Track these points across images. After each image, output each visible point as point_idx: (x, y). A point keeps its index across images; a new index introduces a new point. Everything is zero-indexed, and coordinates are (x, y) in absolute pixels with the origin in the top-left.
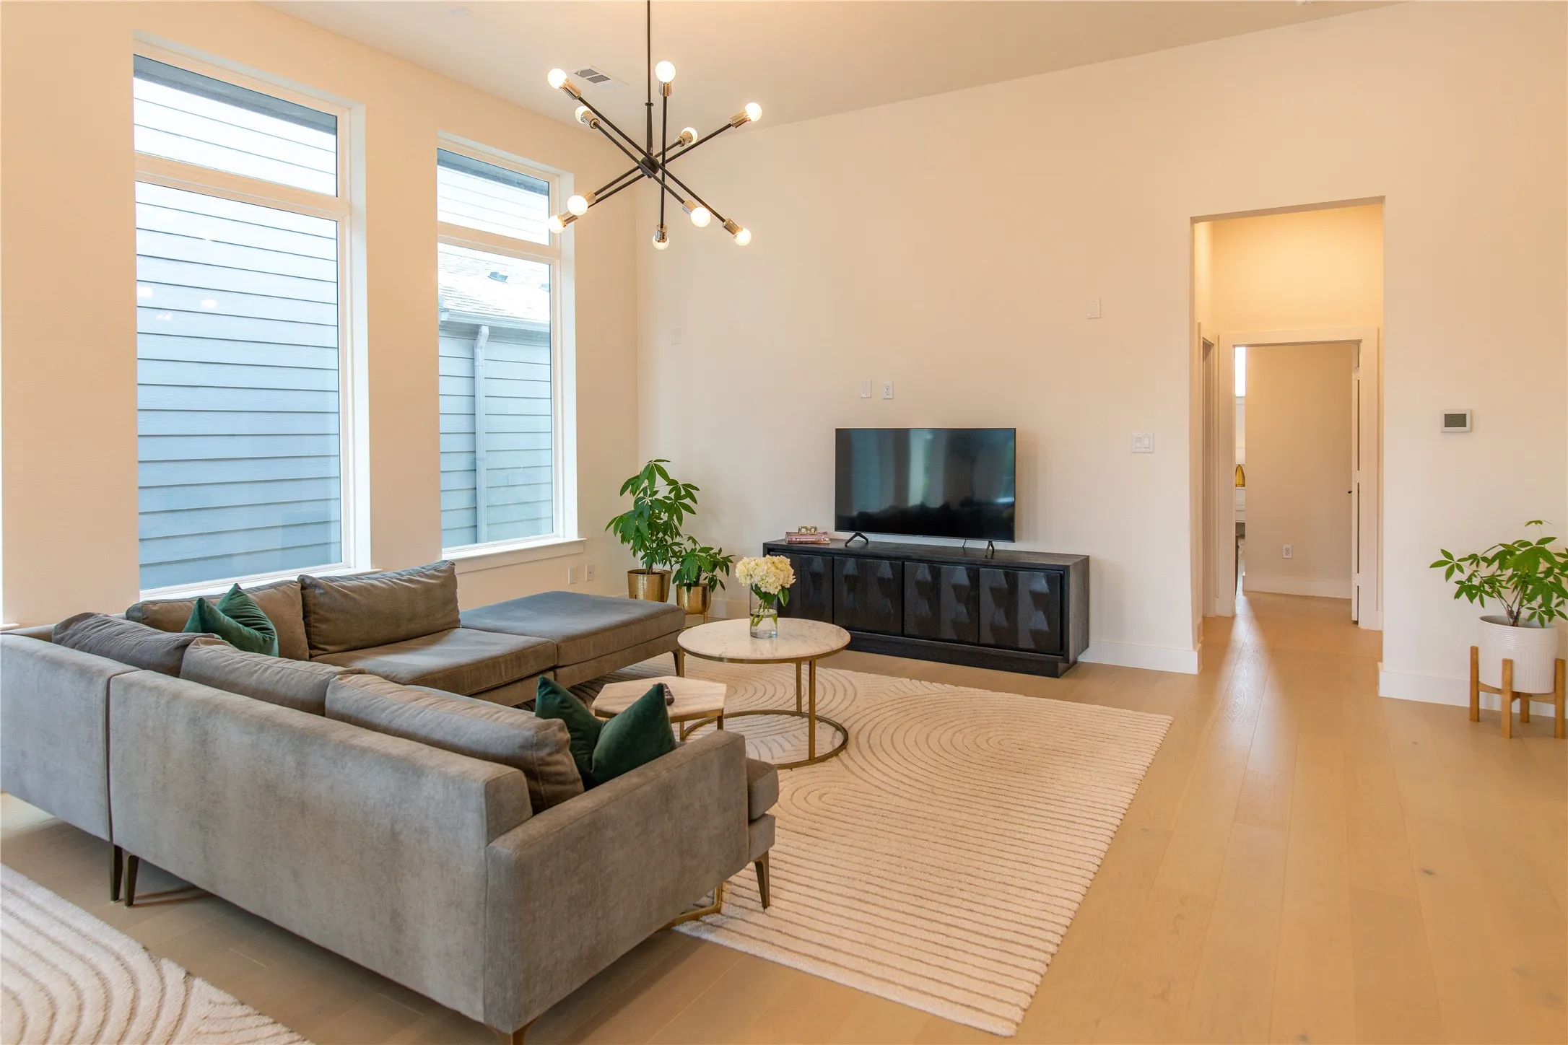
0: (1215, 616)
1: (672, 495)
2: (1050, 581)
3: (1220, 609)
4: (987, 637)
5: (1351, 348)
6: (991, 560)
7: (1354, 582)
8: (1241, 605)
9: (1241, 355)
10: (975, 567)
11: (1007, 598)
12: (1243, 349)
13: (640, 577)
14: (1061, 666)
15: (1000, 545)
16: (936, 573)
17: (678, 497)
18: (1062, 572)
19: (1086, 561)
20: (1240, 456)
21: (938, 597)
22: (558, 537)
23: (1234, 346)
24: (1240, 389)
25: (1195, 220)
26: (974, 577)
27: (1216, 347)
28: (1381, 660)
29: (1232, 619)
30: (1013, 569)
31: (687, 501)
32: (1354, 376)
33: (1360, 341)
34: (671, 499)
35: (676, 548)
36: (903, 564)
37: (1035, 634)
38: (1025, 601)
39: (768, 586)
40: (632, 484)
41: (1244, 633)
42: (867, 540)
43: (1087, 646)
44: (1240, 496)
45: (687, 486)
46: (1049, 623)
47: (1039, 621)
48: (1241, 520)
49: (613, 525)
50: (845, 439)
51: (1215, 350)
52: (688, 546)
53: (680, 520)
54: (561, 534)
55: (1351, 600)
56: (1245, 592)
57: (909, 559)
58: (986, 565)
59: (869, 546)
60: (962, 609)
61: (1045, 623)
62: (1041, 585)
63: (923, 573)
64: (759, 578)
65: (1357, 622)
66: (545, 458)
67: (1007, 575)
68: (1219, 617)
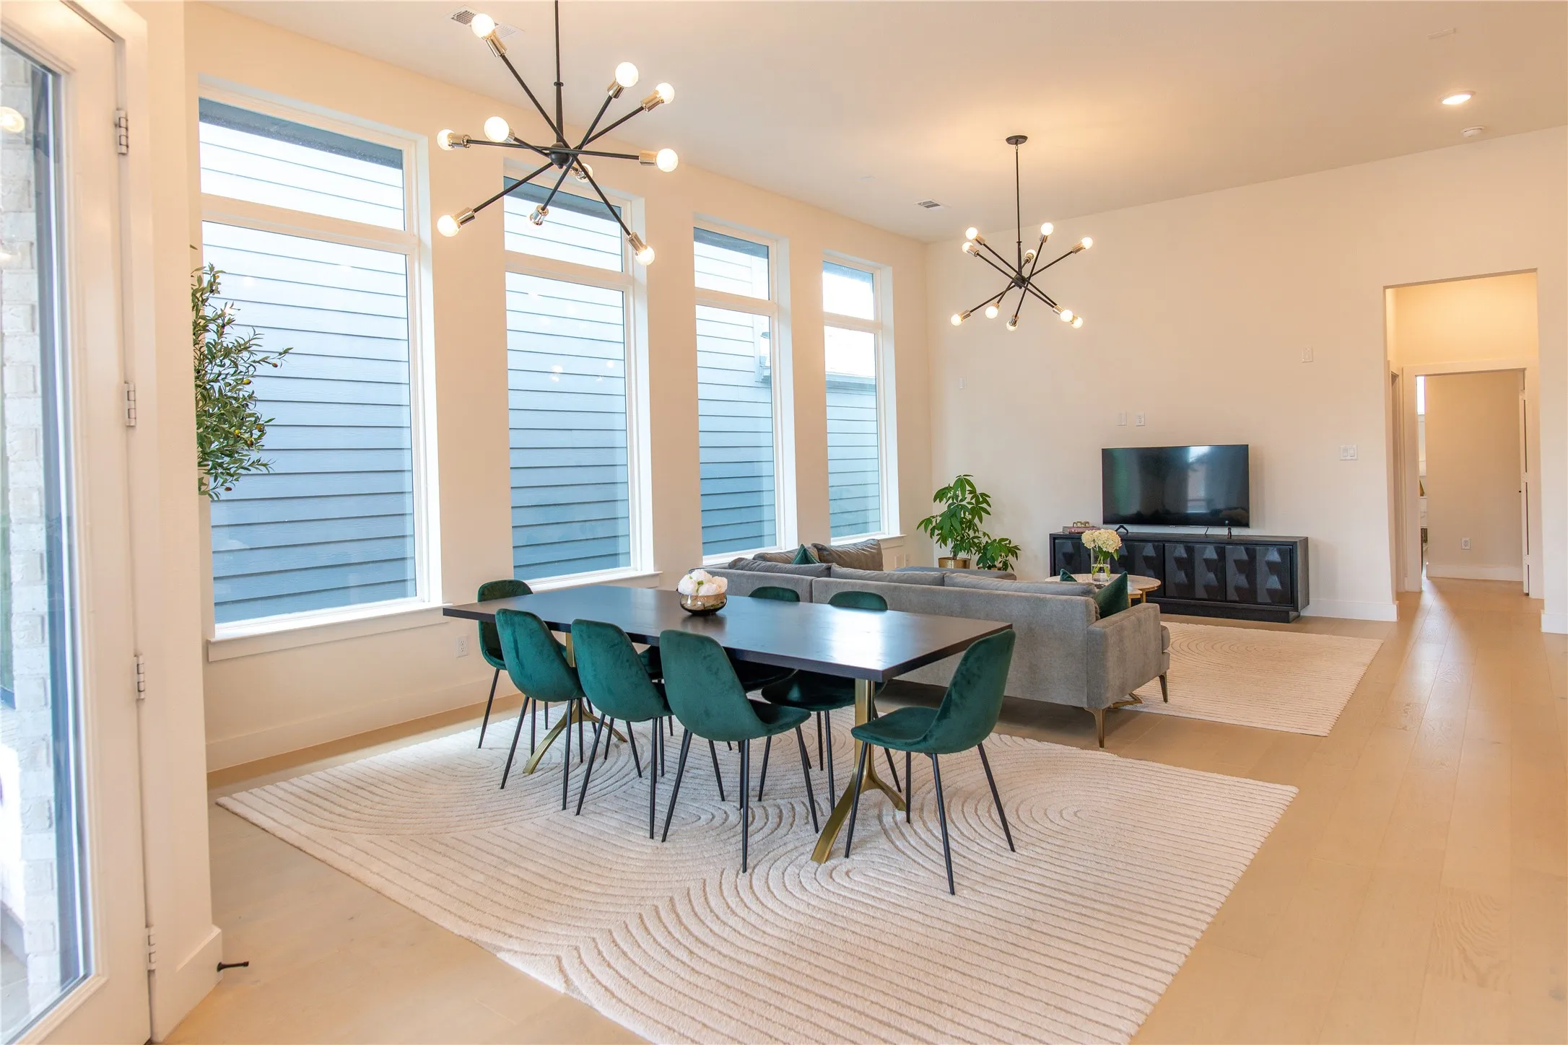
0: (1404, 591)
1: (973, 501)
2: (1280, 552)
3: (1409, 586)
4: (1232, 595)
5: (1515, 377)
6: (1231, 541)
7: (1524, 562)
8: (1426, 586)
9: (1421, 381)
10: (1221, 546)
11: (1248, 567)
12: (1423, 378)
13: (950, 562)
14: (1293, 614)
15: (1236, 532)
16: (1190, 550)
17: (978, 502)
18: (1291, 547)
19: (1306, 540)
20: (1422, 468)
21: (1193, 568)
22: (885, 534)
23: (1416, 376)
24: (1421, 409)
25: (1386, 288)
26: (1221, 552)
27: (1400, 377)
28: (1543, 608)
29: (1420, 592)
30: (1252, 547)
31: (984, 505)
32: (1520, 397)
33: (1524, 370)
34: (973, 504)
35: (976, 541)
36: (1164, 546)
37: (1271, 592)
38: (1262, 569)
39: (1108, 546)
40: (940, 495)
41: (1430, 599)
42: (1127, 531)
43: (1308, 604)
44: (1423, 503)
45: (982, 495)
46: (1281, 583)
47: (1274, 582)
48: (1425, 526)
49: (923, 525)
50: (1108, 456)
51: (1399, 380)
52: (984, 540)
53: (981, 520)
54: (887, 532)
55: (1522, 582)
56: (1428, 578)
57: (1169, 541)
58: (1228, 544)
59: (1129, 534)
60: (1211, 576)
61: (1278, 583)
62: (1274, 556)
63: (1181, 552)
64: (1102, 542)
65: (1528, 594)
66: (871, 478)
67: (1247, 550)
68: (1407, 592)
